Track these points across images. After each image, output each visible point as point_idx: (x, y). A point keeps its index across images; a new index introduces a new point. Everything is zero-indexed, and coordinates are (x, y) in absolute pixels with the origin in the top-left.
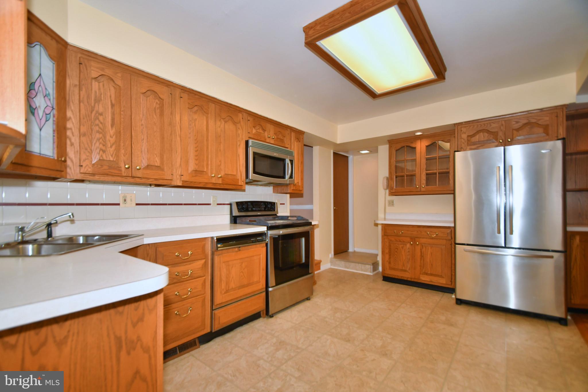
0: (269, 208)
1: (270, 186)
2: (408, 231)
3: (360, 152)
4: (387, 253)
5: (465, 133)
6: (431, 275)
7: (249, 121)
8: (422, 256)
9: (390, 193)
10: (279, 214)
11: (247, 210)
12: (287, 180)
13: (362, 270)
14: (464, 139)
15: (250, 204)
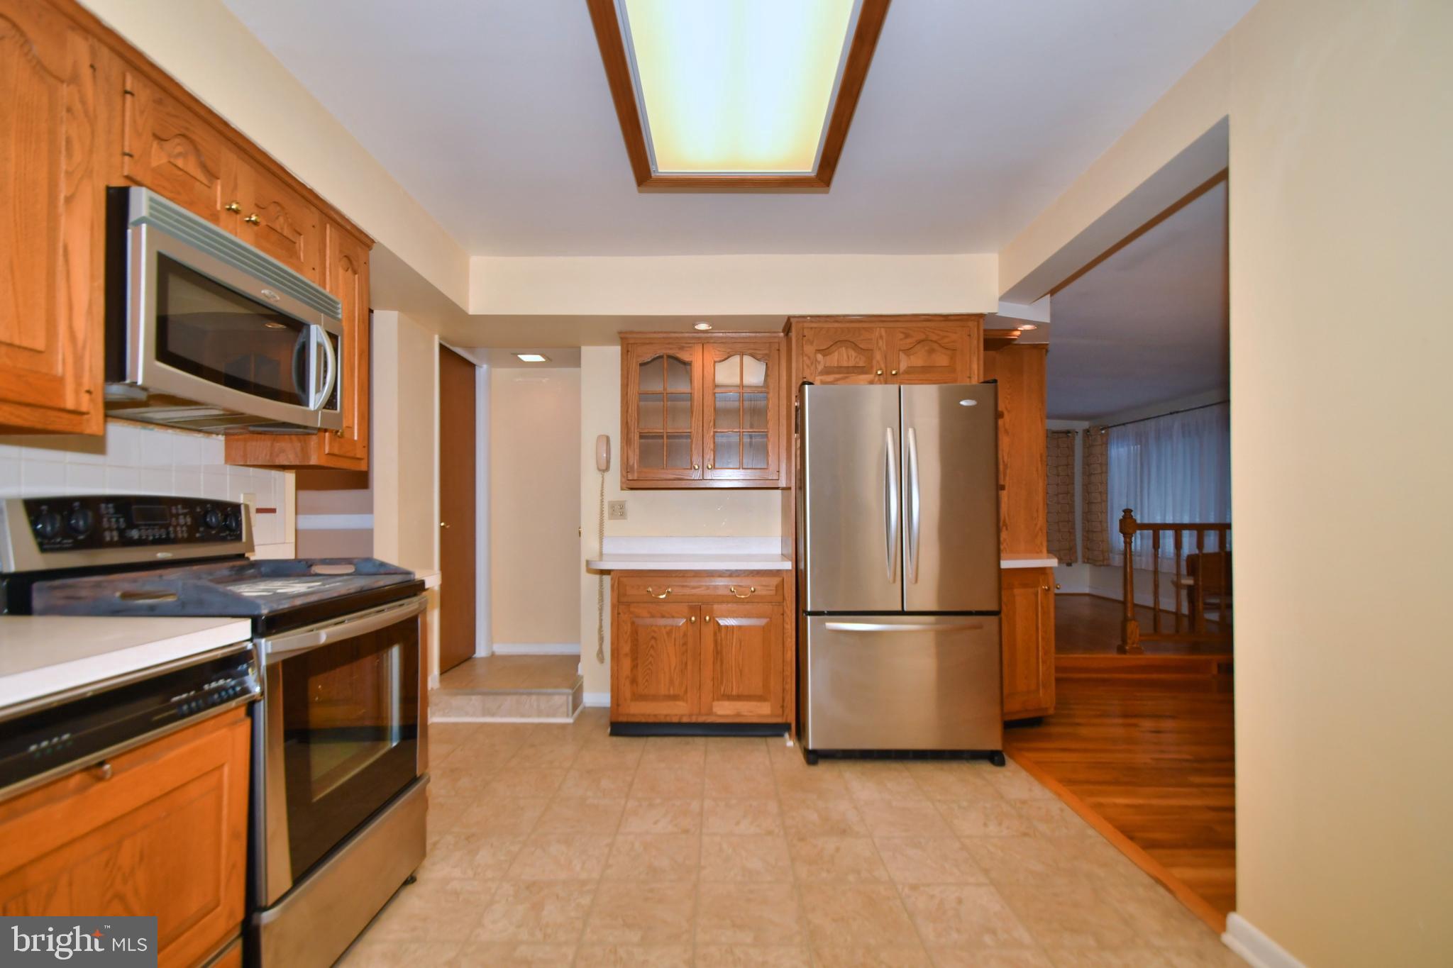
0: (212, 528)
1: (209, 433)
2: (683, 586)
3: (519, 356)
4: (626, 655)
5: (812, 343)
6: (739, 698)
7: (128, 96)
8: (717, 653)
9: (624, 480)
10: (259, 554)
11: (94, 541)
12: (316, 412)
13: (540, 714)
14: (809, 358)
15: (111, 511)
